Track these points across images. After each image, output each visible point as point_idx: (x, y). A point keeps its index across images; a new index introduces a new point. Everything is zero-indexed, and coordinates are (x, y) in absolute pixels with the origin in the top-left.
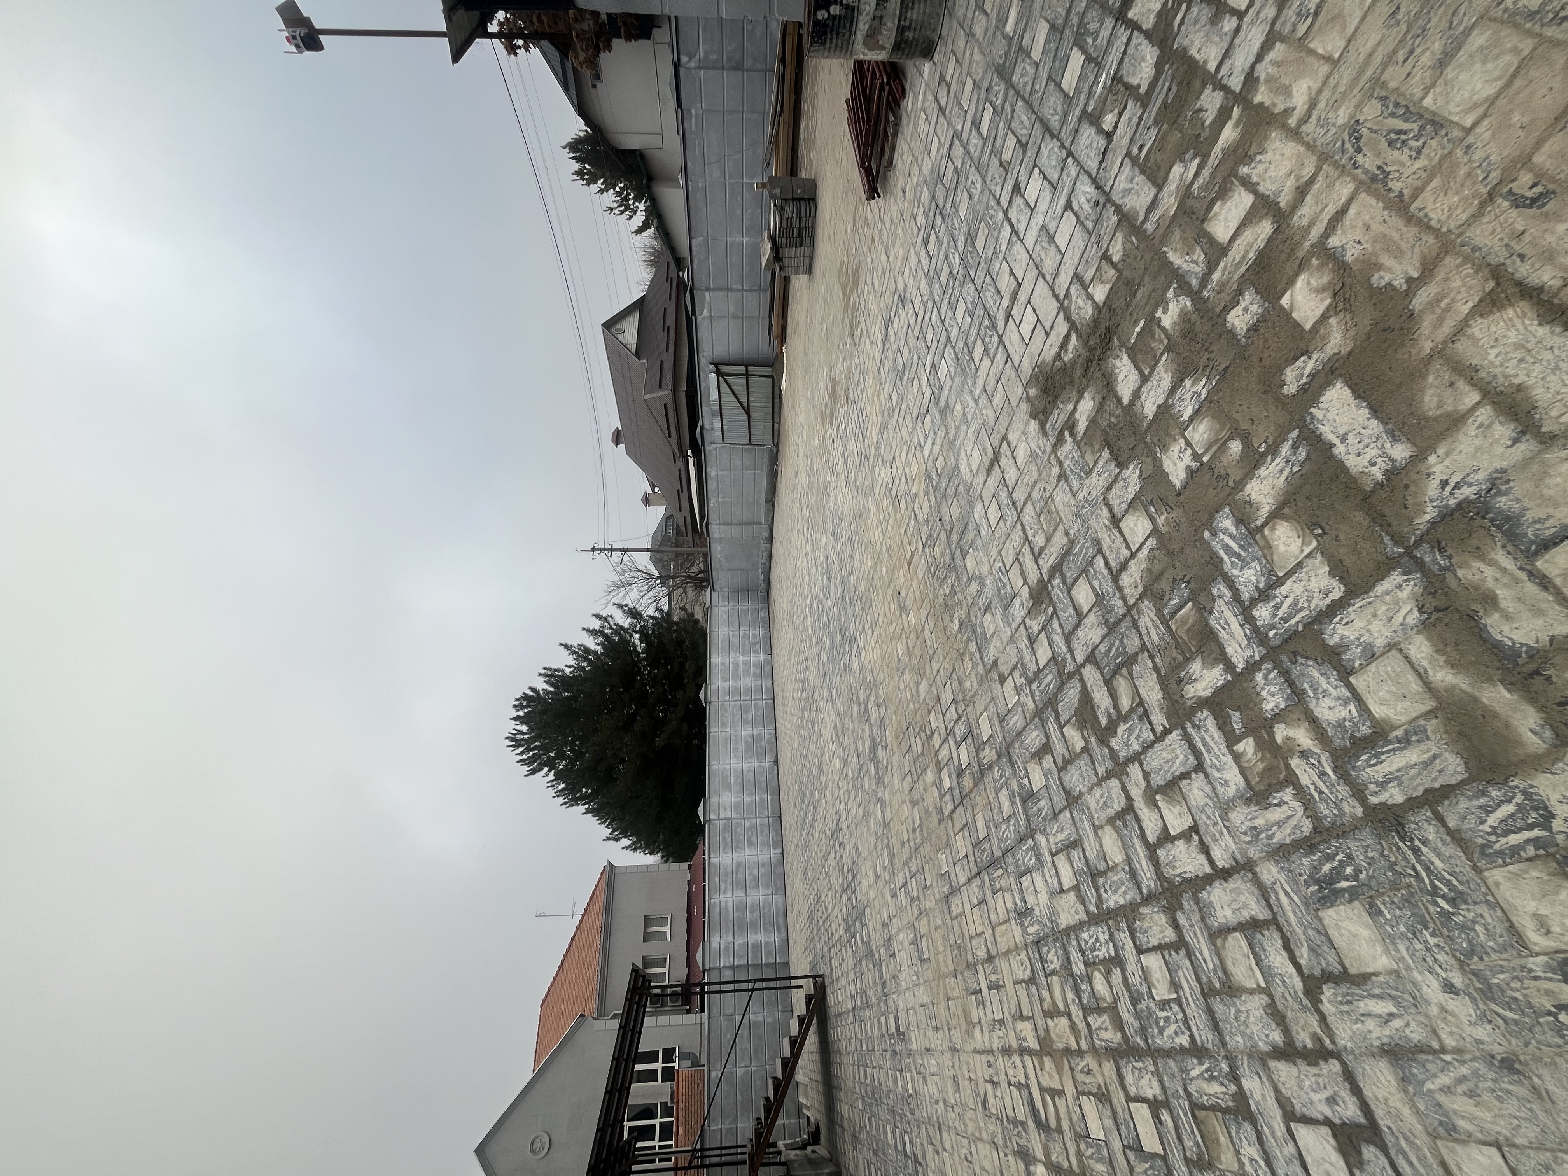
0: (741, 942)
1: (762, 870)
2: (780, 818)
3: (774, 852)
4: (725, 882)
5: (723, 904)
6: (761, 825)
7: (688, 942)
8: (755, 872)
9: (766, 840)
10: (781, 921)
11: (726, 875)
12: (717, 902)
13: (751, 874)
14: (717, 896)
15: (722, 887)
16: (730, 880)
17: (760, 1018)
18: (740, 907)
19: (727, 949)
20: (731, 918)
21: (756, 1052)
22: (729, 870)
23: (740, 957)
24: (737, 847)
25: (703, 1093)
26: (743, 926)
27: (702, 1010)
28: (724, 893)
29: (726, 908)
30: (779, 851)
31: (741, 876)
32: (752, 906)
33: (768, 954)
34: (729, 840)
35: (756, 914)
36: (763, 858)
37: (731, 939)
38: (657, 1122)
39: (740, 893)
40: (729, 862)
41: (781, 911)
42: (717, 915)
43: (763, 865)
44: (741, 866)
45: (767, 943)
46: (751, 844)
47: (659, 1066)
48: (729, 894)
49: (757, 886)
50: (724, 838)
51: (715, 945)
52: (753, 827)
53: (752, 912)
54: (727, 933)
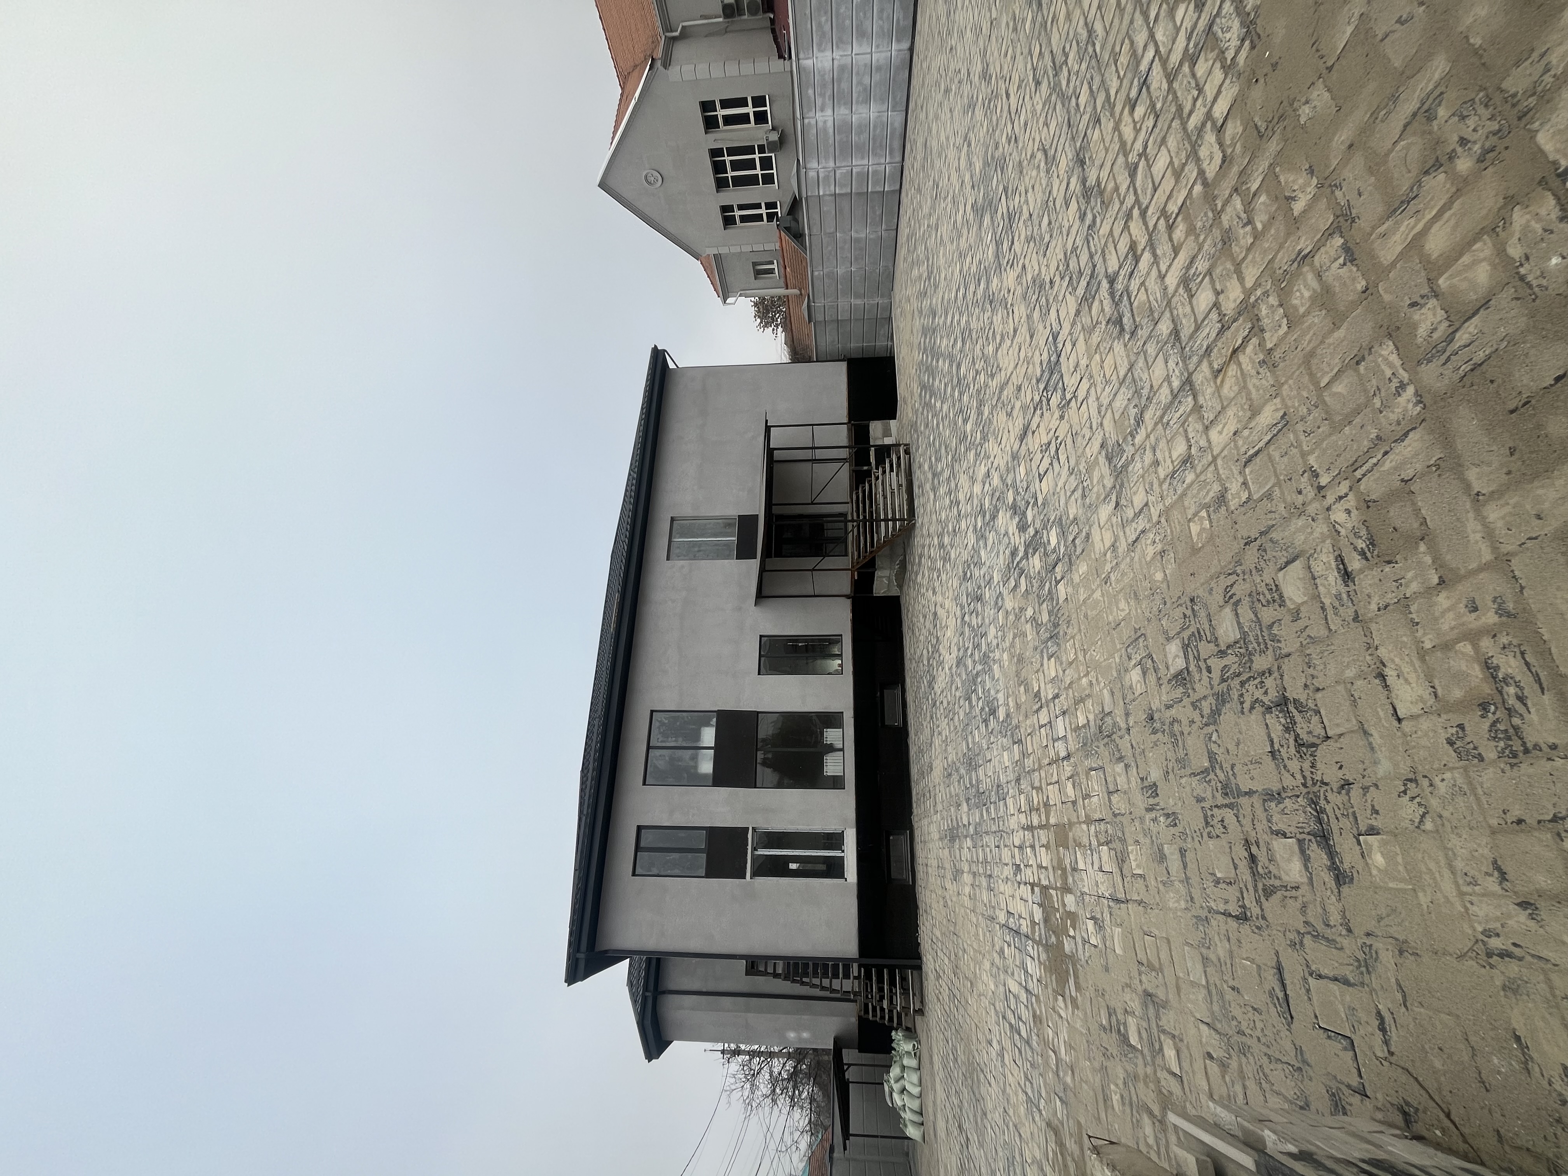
0: (844, 170)
1: (876, 77)
3: (898, 48)
4: (822, 95)
5: (820, 124)
8: (866, 80)
9: (886, 27)
10: (897, 144)
11: (824, 86)
12: (813, 122)
13: (859, 83)
14: (812, 114)
15: (819, 102)
16: (829, 91)
17: (862, 235)
18: (844, 128)
19: (827, 177)
20: (831, 141)
22: (828, 77)
23: (842, 186)
24: (840, 40)
26: (846, 149)
28: (822, 110)
29: (825, 130)
30: (906, 45)
31: (845, 85)
32: (860, 126)
34: (827, 27)
35: (864, 135)
36: (879, 57)
37: (831, 164)
38: (757, 156)
39: (843, 111)
40: (828, 65)
41: (899, 132)
42: (813, 138)
43: (879, 69)
44: (846, 71)
45: (875, 172)
46: (862, 34)
47: (750, 110)
48: (829, 112)
49: (867, 100)
50: (820, 25)
51: (812, 174)
53: (859, 134)
54: (827, 159)
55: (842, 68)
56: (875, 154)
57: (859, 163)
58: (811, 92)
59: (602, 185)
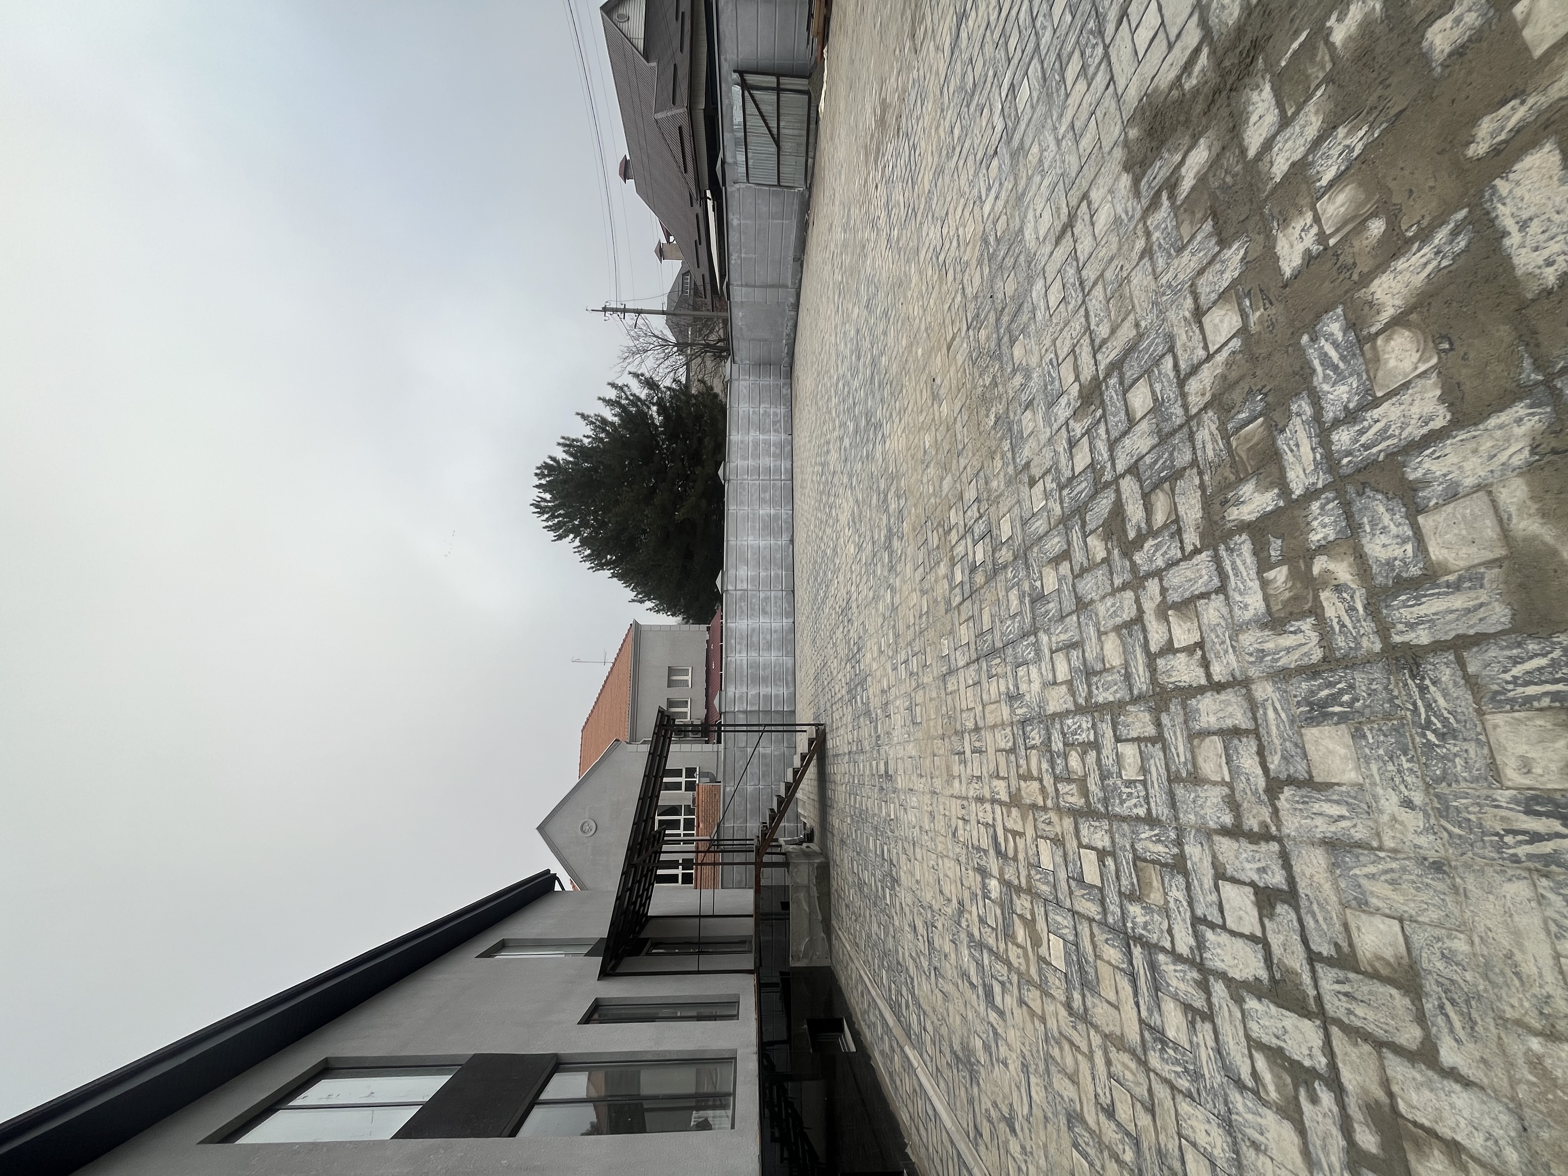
0: (754, 692)
1: (774, 636)
2: (793, 591)
3: (786, 622)
4: (740, 644)
5: (738, 662)
6: (775, 597)
7: (707, 689)
8: (769, 637)
9: (779, 611)
10: (790, 678)
11: (742, 638)
12: (733, 659)
13: (764, 638)
14: (733, 654)
15: (738, 648)
16: (745, 642)
17: (768, 751)
18: (754, 665)
19: (741, 697)
20: (745, 673)
21: (764, 776)
22: (745, 634)
23: (752, 704)
24: (752, 615)
25: (718, 801)
26: (756, 680)
27: (719, 742)
28: (740, 653)
29: (741, 665)
30: (791, 621)
31: (755, 639)
32: (764, 665)
33: (777, 704)
34: (745, 608)
35: (768, 671)
36: (776, 625)
37: (745, 690)
38: (682, 818)
39: (754, 654)
40: (745, 627)
41: (791, 670)
42: (733, 670)
43: (776, 632)
44: (756, 631)
45: (776, 695)
46: (765, 613)
47: (683, 780)
48: (744, 654)
49: (769, 648)
50: (741, 607)
51: (730, 693)
52: (767, 599)
53: (764, 669)
54: (741, 685)
55: (753, 630)
56: (776, 685)
57: (764, 690)
58: (733, 641)
59: (541, 829)
